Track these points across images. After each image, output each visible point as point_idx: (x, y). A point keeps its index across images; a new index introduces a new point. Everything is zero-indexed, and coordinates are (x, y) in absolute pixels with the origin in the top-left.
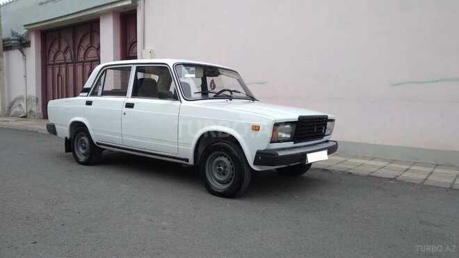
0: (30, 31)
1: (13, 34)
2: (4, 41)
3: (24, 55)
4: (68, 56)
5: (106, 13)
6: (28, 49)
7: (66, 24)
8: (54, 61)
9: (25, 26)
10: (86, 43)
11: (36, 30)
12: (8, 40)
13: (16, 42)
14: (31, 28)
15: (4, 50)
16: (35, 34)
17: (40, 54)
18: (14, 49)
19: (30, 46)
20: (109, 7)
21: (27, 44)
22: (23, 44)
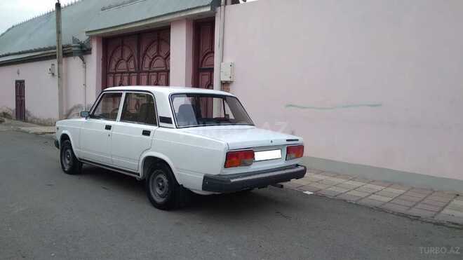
0: (91, 37)
1: (74, 40)
2: (63, 48)
3: (85, 63)
4: (132, 65)
5: (178, 21)
6: (89, 56)
7: (134, 31)
8: (115, 69)
9: (87, 32)
10: (152, 52)
11: (98, 37)
12: (69, 46)
13: (76, 49)
14: (92, 35)
15: (64, 57)
16: (97, 40)
17: (101, 62)
18: (75, 56)
19: (90, 53)
20: (183, 15)
21: (88, 51)
22: (84, 51)
